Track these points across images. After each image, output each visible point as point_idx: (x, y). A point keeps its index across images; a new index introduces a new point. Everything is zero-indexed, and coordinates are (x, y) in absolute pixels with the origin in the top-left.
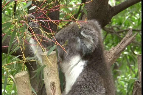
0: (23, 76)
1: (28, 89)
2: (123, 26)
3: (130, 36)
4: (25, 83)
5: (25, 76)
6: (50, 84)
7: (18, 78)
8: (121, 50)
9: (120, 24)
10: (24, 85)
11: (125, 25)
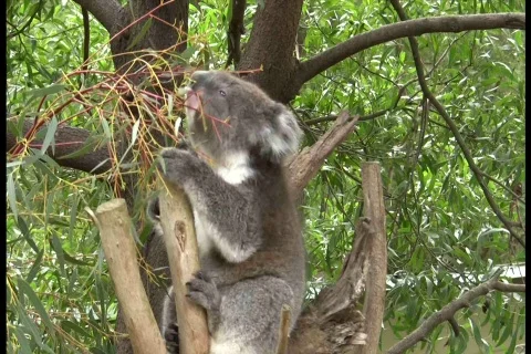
0: (116, 209)
1: (128, 237)
2: (317, 109)
3: (344, 124)
4: (121, 225)
5: (120, 209)
6: (173, 226)
7: (104, 213)
8: (326, 152)
9: (311, 106)
10: (117, 229)
11: (322, 109)
